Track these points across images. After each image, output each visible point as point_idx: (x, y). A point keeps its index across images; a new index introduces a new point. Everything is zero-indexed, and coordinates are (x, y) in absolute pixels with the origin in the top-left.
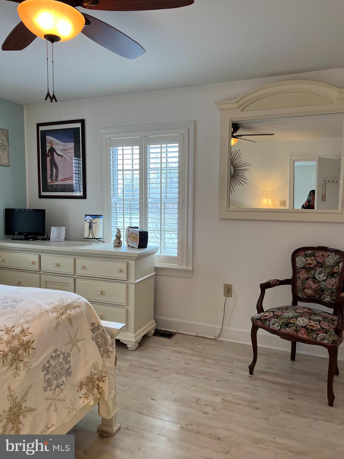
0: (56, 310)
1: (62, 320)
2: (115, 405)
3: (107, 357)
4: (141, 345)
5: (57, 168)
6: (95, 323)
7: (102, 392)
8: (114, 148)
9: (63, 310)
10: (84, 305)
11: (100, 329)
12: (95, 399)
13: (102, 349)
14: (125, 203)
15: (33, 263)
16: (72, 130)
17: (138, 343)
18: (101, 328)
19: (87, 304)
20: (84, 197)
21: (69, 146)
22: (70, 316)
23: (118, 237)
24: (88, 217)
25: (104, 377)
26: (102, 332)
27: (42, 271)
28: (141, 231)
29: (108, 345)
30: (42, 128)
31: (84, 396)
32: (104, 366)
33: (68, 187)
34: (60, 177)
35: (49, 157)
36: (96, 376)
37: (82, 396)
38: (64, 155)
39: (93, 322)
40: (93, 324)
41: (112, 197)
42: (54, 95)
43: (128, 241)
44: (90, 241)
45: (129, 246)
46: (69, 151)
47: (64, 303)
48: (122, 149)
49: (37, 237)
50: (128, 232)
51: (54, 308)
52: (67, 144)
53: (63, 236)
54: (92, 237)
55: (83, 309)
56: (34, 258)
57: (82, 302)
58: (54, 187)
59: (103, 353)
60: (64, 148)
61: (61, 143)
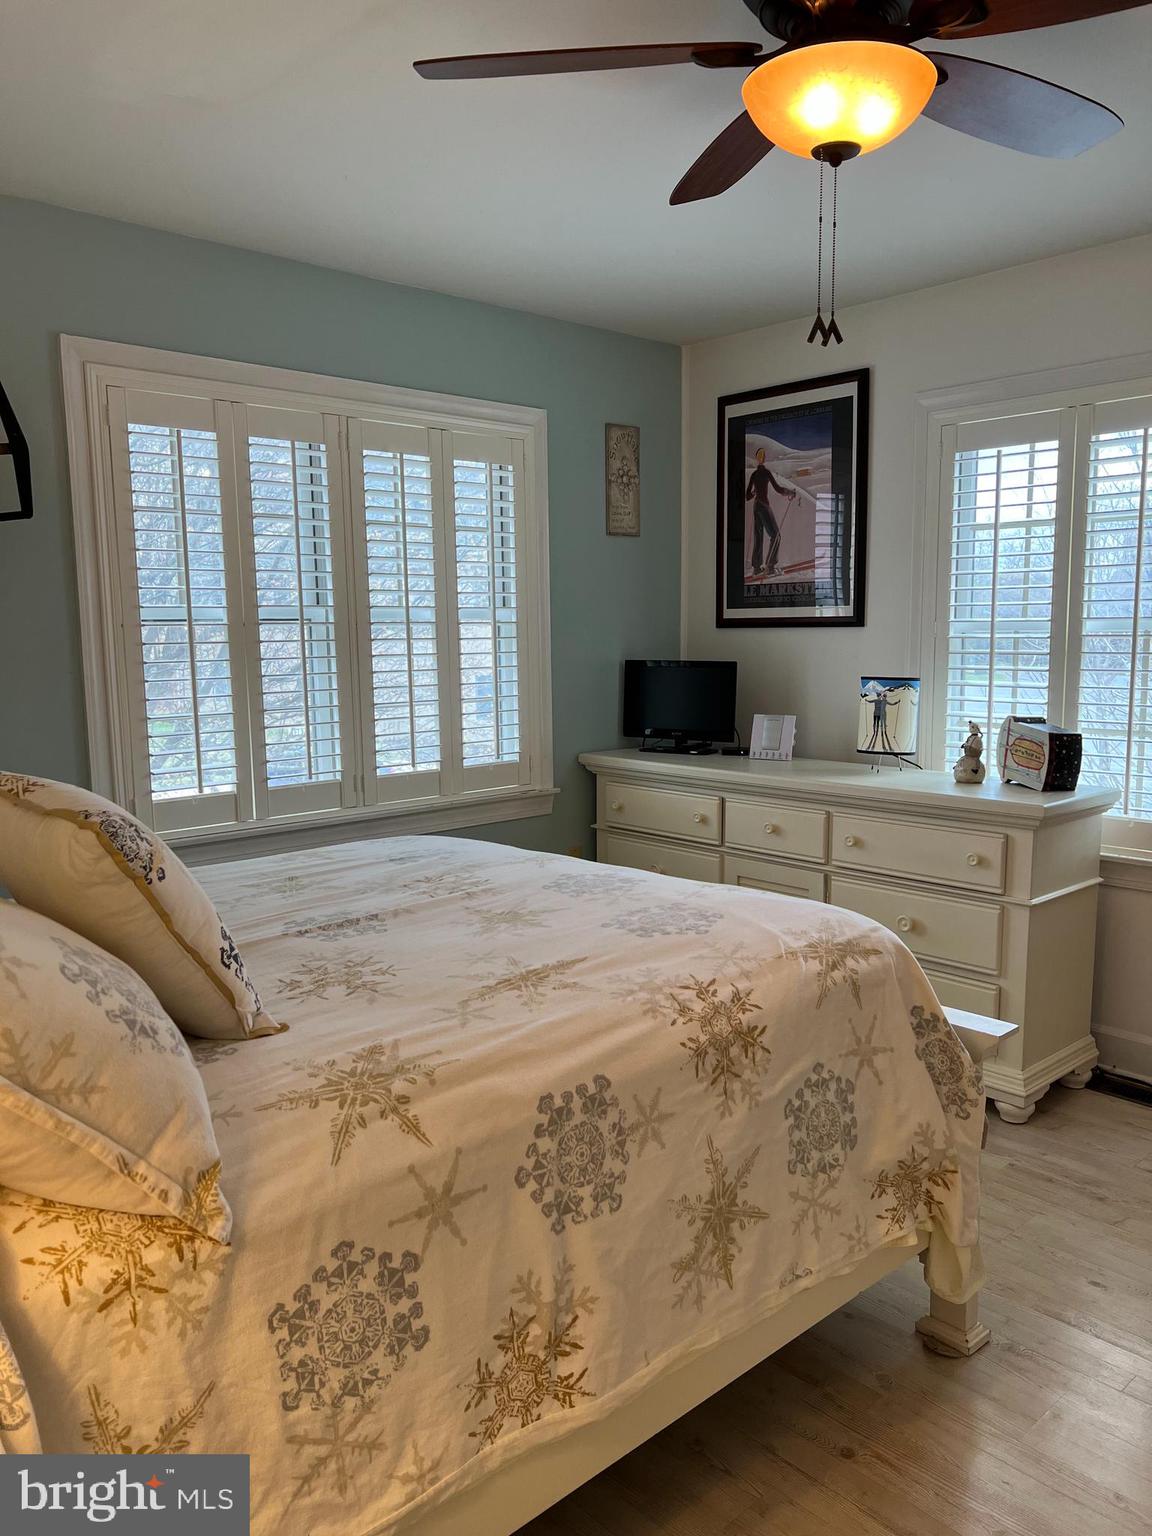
0: (817, 952)
1: (835, 984)
2: (977, 1266)
3: (957, 1115)
4: (1043, 1112)
5: (774, 531)
6: (925, 1007)
7: (941, 1218)
8: (966, 455)
9: (836, 957)
10: (893, 950)
11: (939, 1027)
12: (919, 1232)
13: (945, 1089)
14: (997, 636)
15: (704, 820)
16: (829, 409)
17: (1036, 1103)
18: (941, 1025)
19: (899, 948)
20: (858, 620)
21: (816, 460)
22: (855, 976)
23: (973, 751)
24: (872, 683)
25: (949, 1175)
26: (945, 1038)
27: (727, 844)
28: (1055, 732)
29: (965, 1081)
30: (734, 411)
31: (889, 1215)
32: (950, 1141)
33: (806, 592)
34: (783, 561)
35: (753, 500)
36: (925, 1166)
37: (885, 1214)
38: (798, 489)
39: (918, 1004)
40: (916, 1011)
41: (952, 618)
42: (833, 322)
43: (1005, 767)
44: (873, 763)
45: (1008, 781)
46: (814, 476)
47: (834, 936)
48: (996, 454)
49: (711, 745)
50: (1006, 733)
51: (810, 946)
52: (811, 453)
53: (789, 743)
54: (884, 747)
55: (890, 960)
56: (708, 805)
57: (886, 941)
58: (764, 591)
59: (946, 1102)
60: (801, 466)
61: (790, 450)
